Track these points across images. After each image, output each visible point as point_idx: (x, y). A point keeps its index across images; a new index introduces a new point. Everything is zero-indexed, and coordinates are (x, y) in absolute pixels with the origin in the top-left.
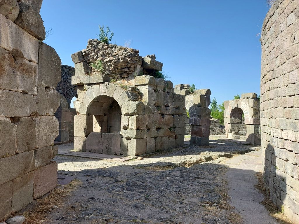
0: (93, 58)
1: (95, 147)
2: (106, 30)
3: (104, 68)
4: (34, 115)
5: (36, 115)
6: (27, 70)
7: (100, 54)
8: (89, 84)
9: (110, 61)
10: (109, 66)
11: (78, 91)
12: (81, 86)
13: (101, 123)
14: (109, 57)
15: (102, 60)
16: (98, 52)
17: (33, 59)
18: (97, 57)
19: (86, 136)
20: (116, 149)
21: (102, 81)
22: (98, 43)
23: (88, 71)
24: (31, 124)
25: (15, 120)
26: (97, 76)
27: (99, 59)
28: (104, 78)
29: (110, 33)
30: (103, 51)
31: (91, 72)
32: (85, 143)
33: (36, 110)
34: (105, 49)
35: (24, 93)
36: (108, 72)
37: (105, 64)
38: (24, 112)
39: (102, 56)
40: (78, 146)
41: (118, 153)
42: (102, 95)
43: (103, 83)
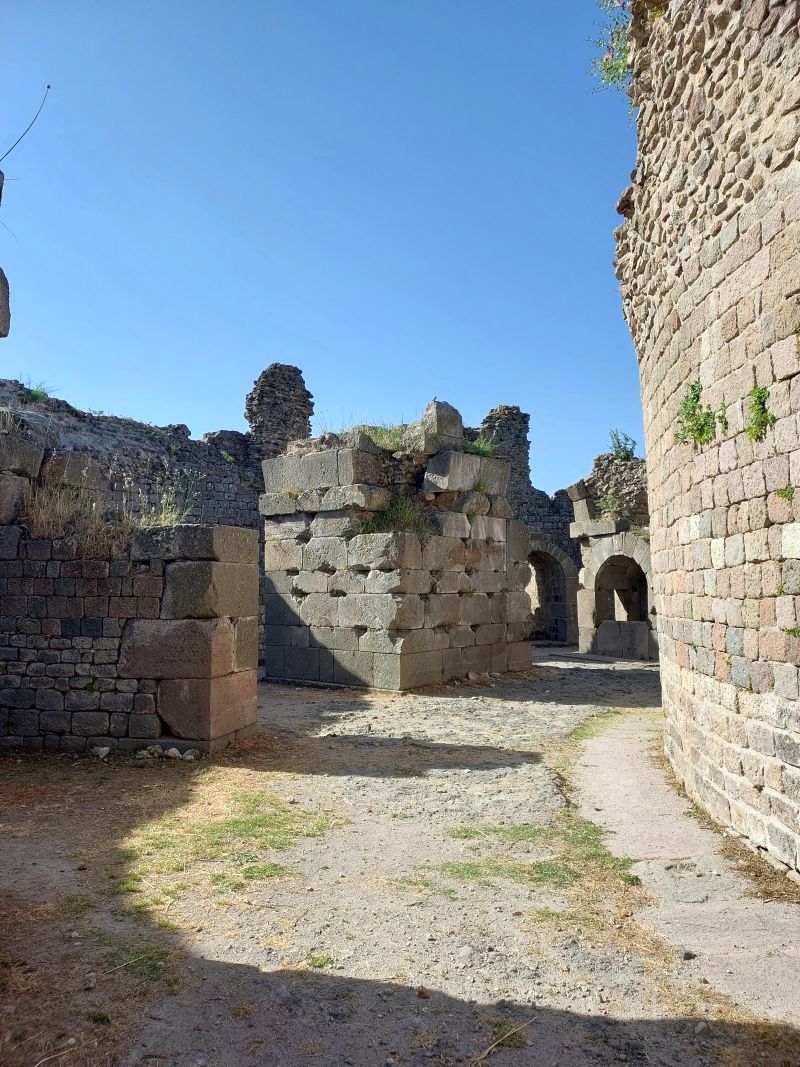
0: (601, 490)
1: (612, 646)
2: (621, 438)
3: (619, 506)
4: (504, 591)
5: (507, 591)
6: (497, 551)
7: (612, 482)
8: (596, 537)
9: (629, 493)
10: (628, 502)
11: (582, 547)
12: (584, 539)
13: (627, 606)
14: (627, 485)
15: (616, 493)
16: (609, 478)
17: (502, 539)
18: (608, 488)
19: (597, 626)
20: (643, 649)
21: (614, 531)
22: (611, 462)
23: (595, 513)
24: (503, 599)
25: (490, 595)
26: (607, 521)
27: (611, 491)
28: (617, 524)
29: (630, 442)
30: (618, 476)
31: (600, 515)
32: (595, 637)
33: (506, 586)
34: (622, 472)
35: (495, 571)
36: (626, 513)
37: (622, 498)
38: (497, 588)
39: (615, 485)
40: (584, 644)
41: (646, 656)
42: (616, 554)
43: (617, 533)
